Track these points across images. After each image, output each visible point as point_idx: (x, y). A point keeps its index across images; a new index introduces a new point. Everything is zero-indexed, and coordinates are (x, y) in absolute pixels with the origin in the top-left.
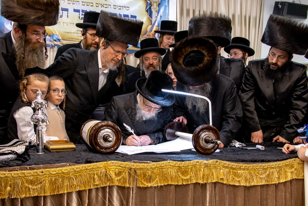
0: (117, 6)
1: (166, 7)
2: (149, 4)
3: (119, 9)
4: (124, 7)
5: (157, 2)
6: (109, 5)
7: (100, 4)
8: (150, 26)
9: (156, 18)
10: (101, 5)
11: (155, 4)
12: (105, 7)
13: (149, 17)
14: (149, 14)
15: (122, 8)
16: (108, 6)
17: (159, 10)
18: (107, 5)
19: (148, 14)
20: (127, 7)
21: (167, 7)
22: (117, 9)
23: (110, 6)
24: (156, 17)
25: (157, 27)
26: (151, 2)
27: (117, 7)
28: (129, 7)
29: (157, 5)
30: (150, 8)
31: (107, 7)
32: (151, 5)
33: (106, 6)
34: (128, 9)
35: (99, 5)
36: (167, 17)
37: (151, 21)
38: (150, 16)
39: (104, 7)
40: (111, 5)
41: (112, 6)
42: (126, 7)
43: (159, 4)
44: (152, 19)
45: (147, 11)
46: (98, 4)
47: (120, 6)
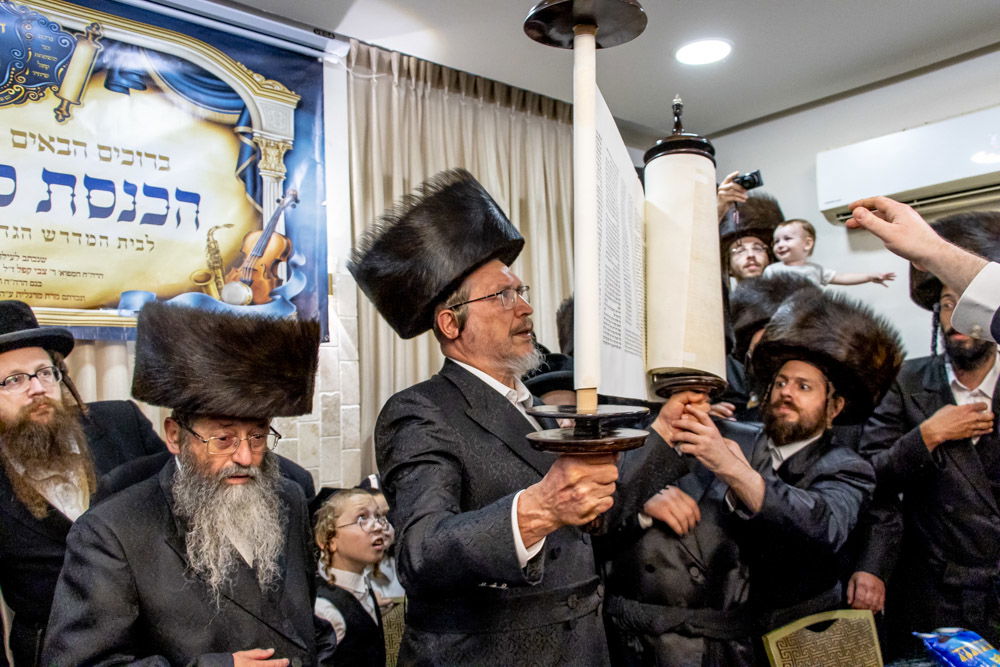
0: (116, 150)
1: (313, 166)
2: (247, 152)
3: (125, 163)
4: (147, 155)
5: (281, 145)
6: (76, 143)
7: (33, 136)
8: (256, 236)
9: (277, 205)
10: (38, 141)
11: (273, 153)
12: (60, 152)
13: (251, 200)
14: (250, 189)
15: (137, 158)
16: (72, 147)
17: (287, 175)
18: (67, 142)
19: (247, 190)
20: (162, 158)
21: (319, 167)
22: (116, 161)
23: (83, 148)
24: (278, 201)
25: (285, 241)
26: (256, 144)
27: (114, 153)
28: (167, 159)
29: (279, 156)
30: (254, 167)
31: (68, 153)
32: (256, 152)
33: (64, 147)
34: (164, 163)
35: (30, 140)
36: (318, 201)
37: (258, 215)
38: (254, 196)
39: (53, 150)
40: (84, 145)
41: (92, 148)
42: (154, 156)
43: (288, 154)
44: (261, 205)
45: (242, 177)
46: (24, 134)
47: (130, 152)
